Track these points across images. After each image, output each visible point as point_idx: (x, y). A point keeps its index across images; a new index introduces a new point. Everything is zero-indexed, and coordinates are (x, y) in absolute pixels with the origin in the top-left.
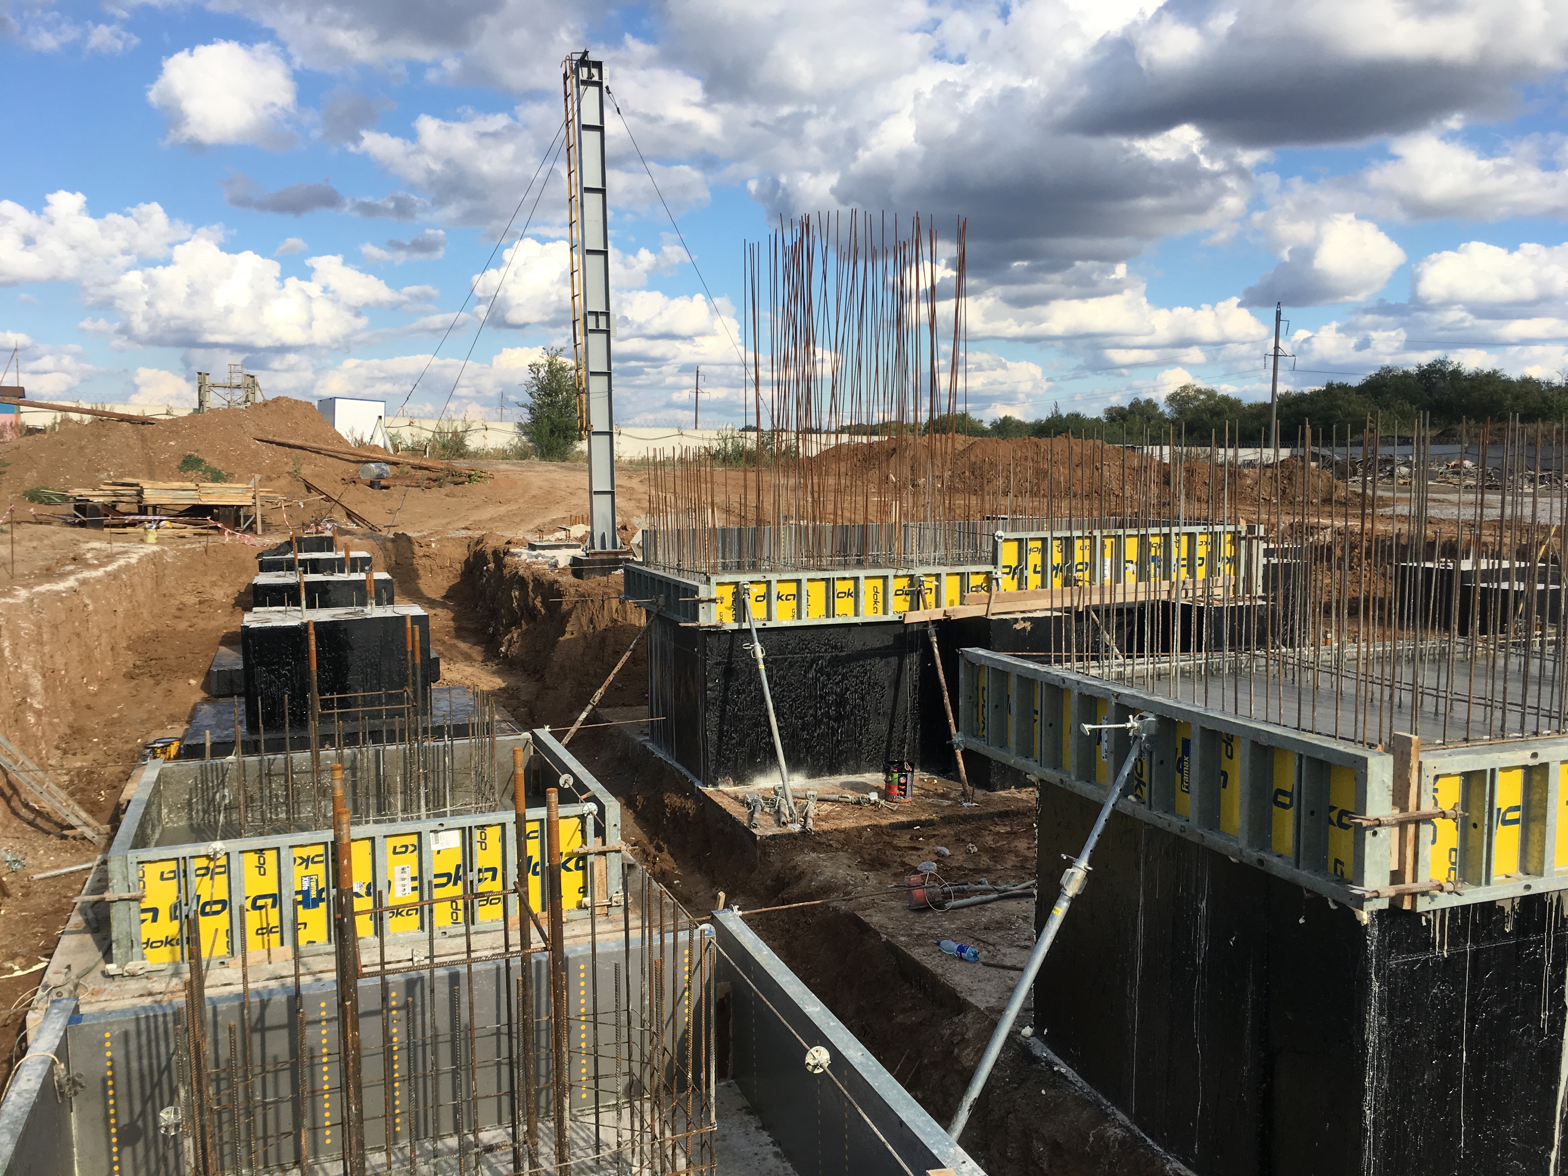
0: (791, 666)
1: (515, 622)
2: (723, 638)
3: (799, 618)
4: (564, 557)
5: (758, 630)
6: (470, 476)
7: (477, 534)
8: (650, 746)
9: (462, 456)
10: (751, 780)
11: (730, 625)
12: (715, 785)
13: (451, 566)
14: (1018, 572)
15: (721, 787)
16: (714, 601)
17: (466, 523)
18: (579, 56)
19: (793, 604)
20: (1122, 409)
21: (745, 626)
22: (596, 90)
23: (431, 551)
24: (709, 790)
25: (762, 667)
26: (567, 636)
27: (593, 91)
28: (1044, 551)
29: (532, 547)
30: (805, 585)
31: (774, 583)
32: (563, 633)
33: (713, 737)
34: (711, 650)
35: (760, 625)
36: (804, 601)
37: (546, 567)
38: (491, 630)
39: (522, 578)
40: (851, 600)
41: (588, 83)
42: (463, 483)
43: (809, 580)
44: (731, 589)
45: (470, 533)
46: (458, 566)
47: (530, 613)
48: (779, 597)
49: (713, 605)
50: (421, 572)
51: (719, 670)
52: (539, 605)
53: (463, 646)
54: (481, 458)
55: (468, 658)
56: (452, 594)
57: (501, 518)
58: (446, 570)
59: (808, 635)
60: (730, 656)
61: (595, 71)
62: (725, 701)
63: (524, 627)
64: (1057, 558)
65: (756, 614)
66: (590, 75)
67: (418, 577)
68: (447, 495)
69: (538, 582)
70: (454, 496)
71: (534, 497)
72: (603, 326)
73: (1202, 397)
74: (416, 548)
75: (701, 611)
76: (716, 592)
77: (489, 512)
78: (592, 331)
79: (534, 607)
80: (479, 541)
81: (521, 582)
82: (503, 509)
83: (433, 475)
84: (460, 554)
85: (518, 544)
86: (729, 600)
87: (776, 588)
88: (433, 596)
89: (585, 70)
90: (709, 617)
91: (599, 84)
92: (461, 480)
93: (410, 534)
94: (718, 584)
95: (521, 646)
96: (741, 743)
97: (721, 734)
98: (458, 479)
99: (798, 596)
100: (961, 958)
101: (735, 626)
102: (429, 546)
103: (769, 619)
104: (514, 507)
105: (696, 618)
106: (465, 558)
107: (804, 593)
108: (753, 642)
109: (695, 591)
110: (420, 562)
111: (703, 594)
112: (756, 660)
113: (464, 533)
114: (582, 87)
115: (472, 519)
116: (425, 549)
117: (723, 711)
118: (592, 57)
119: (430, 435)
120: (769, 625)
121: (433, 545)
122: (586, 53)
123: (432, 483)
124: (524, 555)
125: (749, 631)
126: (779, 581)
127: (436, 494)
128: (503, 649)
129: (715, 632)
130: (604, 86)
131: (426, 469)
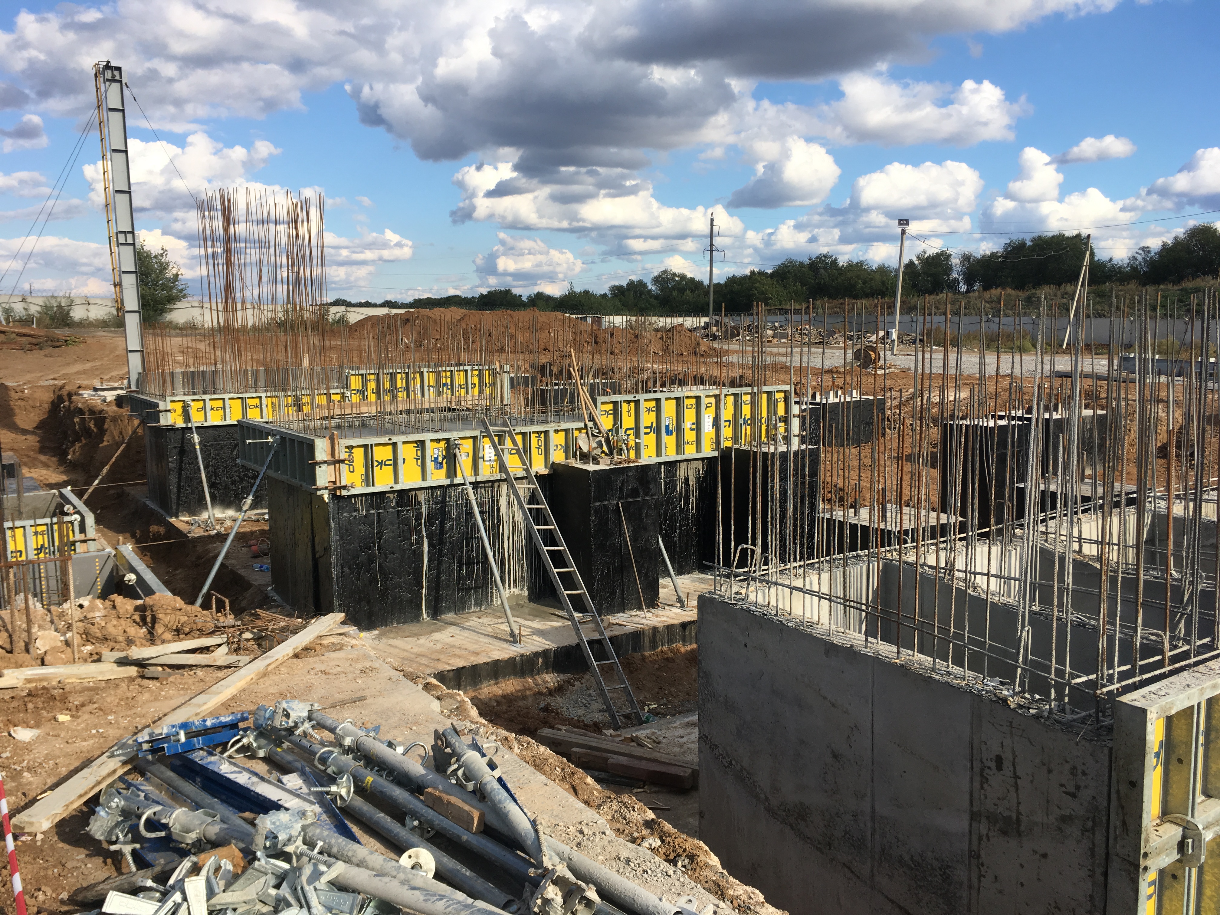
0: (222, 448)
1: (78, 439)
2: (177, 432)
3: (225, 420)
4: (110, 396)
5: (196, 428)
6: (66, 341)
7: (60, 383)
8: (148, 503)
9: (68, 325)
10: (200, 514)
11: (181, 424)
12: (177, 517)
13: (41, 406)
14: (362, 392)
15: (181, 518)
16: (169, 411)
17: (56, 376)
18: (105, 63)
19: (221, 412)
20: (622, 287)
21: (190, 425)
22: (118, 85)
23: (24, 395)
24: (173, 520)
25: (198, 447)
26: (105, 443)
27: (115, 86)
28: (378, 381)
29: (96, 390)
30: (228, 402)
31: (207, 401)
32: (103, 441)
33: (174, 489)
34: (170, 440)
35: (199, 425)
36: (228, 411)
37: (99, 401)
38: (64, 446)
39: (80, 409)
40: (258, 410)
41: (112, 80)
42: (60, 346)
43: (230, 399)
44: (181, 404)
45: (56, 382)
46: (46, 406)
47: (87, 432)
48: (212, 409)
49: (169, 413)
50: (17, 411)
51: (176, 451)
52: (92, 426)
53: (43, 458)
54: (84, 327)
55: (46, 466)
56: (41, 425)
57: (84, 372)
58: (37, 409)
59: (232, 430)
60: (183, 443)
61: (116, 73)
62: (180, 469)
63: (84, 441)
64: (387, 385)
65: (197, 419)
66: (113, 76)
67: (14, 414)
68: (45, 356)
69: (92, 411)
70: (51, 356)
71: (117, 356)
72: (130, 240)
73: (677, 279)
74: (13, 394)
75: (161, 417)
76: (170, 406)
77: (78, 367)
78: (122, 244)
79: (90, 428)
80: (62, 388)
81: (81, 412)
82: (88, 365)
83: (34, 341)
84: (47, 397)
85: (86, 388)
86: (179, 411)
87: (209, 404)
88: (27, 428)
89: (110, 72)
90: (165, 420)
91: (120, 82)
92: (58, 344)
93: (7, 384)
94: (171, 401)
95: (80, 454)
96: (192, 493)
97: (179, 488)
98: (55, 343)
99: (224, 408)
100: (261, 571)
101: (184, 425)
102: (23, 392)
103: (206, 421)
104: (98, 363)
105: (159, 422)
106: (51, 400)
107: (227, 406)
108: (192, 433)
109: (157, 405)
110: (15, 404)
111: (162, 406)
112: (194, 444)
113: (52, 382)
114: (107, 84)
115: (62, 373)
116: (20, 394)
117: (180, 474)
118: (113, 64)
119: (39, 309)
120: (205, 424)
121: (26, 391)
122: (108, 62)
123: (34, 347)
124: (86, 394)
125: (191, 428)
126: (210, 400)
127: (37, 356)
128: (69, 457)
129: (172, 429)
130: (124, 82)
131: (29, 336)
